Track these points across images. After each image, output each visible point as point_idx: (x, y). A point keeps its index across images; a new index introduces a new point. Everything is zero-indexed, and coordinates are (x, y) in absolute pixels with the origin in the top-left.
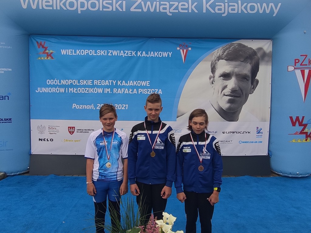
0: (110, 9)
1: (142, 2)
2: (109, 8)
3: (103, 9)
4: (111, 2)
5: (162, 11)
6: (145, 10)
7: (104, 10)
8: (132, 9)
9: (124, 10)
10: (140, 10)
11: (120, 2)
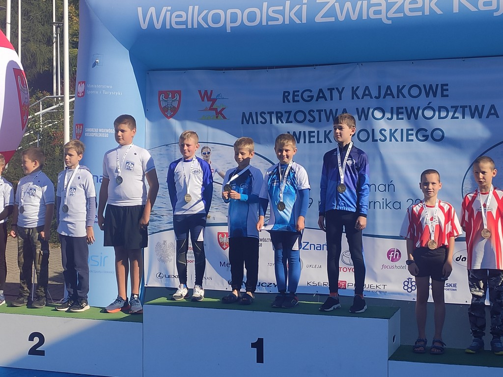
0: (280, 22)
1: (337, 5)
2: (277, 19)
3: (267, 23)
4: (281, 8)
5: (372, 16)
6: (341, 18)
7: (270, 23)
8: (319, 19)
9: (304, 21)
10: (333, 19)
11: (297, 7)
